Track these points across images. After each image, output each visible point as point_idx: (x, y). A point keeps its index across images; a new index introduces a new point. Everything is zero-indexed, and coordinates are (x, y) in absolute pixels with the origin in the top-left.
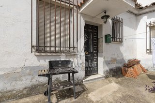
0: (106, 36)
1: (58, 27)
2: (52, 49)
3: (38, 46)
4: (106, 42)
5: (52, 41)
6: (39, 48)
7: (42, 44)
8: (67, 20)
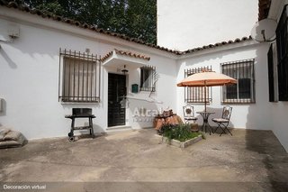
0: (133, 86)
1: (81, 80)
2: (76, 99)
3: (64, 96)
4: (133, 91)
5: (76, 92)
6: (65, 98)
7: (67, 95)
8: (90, 72)
